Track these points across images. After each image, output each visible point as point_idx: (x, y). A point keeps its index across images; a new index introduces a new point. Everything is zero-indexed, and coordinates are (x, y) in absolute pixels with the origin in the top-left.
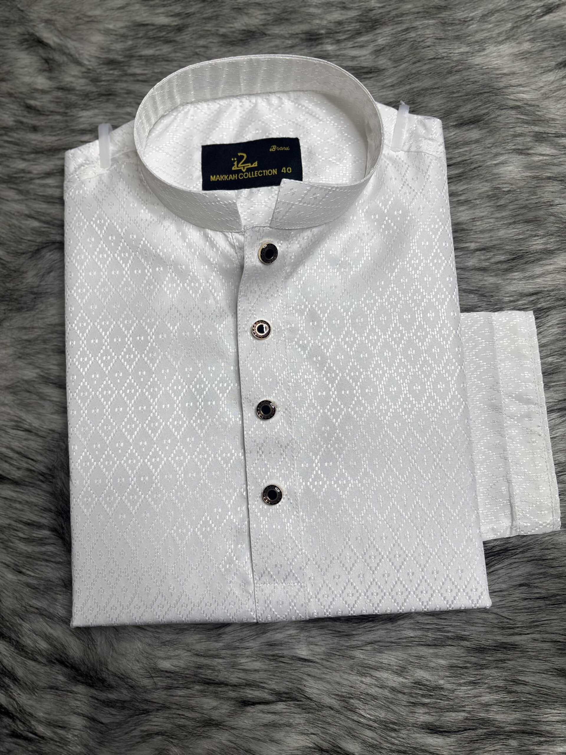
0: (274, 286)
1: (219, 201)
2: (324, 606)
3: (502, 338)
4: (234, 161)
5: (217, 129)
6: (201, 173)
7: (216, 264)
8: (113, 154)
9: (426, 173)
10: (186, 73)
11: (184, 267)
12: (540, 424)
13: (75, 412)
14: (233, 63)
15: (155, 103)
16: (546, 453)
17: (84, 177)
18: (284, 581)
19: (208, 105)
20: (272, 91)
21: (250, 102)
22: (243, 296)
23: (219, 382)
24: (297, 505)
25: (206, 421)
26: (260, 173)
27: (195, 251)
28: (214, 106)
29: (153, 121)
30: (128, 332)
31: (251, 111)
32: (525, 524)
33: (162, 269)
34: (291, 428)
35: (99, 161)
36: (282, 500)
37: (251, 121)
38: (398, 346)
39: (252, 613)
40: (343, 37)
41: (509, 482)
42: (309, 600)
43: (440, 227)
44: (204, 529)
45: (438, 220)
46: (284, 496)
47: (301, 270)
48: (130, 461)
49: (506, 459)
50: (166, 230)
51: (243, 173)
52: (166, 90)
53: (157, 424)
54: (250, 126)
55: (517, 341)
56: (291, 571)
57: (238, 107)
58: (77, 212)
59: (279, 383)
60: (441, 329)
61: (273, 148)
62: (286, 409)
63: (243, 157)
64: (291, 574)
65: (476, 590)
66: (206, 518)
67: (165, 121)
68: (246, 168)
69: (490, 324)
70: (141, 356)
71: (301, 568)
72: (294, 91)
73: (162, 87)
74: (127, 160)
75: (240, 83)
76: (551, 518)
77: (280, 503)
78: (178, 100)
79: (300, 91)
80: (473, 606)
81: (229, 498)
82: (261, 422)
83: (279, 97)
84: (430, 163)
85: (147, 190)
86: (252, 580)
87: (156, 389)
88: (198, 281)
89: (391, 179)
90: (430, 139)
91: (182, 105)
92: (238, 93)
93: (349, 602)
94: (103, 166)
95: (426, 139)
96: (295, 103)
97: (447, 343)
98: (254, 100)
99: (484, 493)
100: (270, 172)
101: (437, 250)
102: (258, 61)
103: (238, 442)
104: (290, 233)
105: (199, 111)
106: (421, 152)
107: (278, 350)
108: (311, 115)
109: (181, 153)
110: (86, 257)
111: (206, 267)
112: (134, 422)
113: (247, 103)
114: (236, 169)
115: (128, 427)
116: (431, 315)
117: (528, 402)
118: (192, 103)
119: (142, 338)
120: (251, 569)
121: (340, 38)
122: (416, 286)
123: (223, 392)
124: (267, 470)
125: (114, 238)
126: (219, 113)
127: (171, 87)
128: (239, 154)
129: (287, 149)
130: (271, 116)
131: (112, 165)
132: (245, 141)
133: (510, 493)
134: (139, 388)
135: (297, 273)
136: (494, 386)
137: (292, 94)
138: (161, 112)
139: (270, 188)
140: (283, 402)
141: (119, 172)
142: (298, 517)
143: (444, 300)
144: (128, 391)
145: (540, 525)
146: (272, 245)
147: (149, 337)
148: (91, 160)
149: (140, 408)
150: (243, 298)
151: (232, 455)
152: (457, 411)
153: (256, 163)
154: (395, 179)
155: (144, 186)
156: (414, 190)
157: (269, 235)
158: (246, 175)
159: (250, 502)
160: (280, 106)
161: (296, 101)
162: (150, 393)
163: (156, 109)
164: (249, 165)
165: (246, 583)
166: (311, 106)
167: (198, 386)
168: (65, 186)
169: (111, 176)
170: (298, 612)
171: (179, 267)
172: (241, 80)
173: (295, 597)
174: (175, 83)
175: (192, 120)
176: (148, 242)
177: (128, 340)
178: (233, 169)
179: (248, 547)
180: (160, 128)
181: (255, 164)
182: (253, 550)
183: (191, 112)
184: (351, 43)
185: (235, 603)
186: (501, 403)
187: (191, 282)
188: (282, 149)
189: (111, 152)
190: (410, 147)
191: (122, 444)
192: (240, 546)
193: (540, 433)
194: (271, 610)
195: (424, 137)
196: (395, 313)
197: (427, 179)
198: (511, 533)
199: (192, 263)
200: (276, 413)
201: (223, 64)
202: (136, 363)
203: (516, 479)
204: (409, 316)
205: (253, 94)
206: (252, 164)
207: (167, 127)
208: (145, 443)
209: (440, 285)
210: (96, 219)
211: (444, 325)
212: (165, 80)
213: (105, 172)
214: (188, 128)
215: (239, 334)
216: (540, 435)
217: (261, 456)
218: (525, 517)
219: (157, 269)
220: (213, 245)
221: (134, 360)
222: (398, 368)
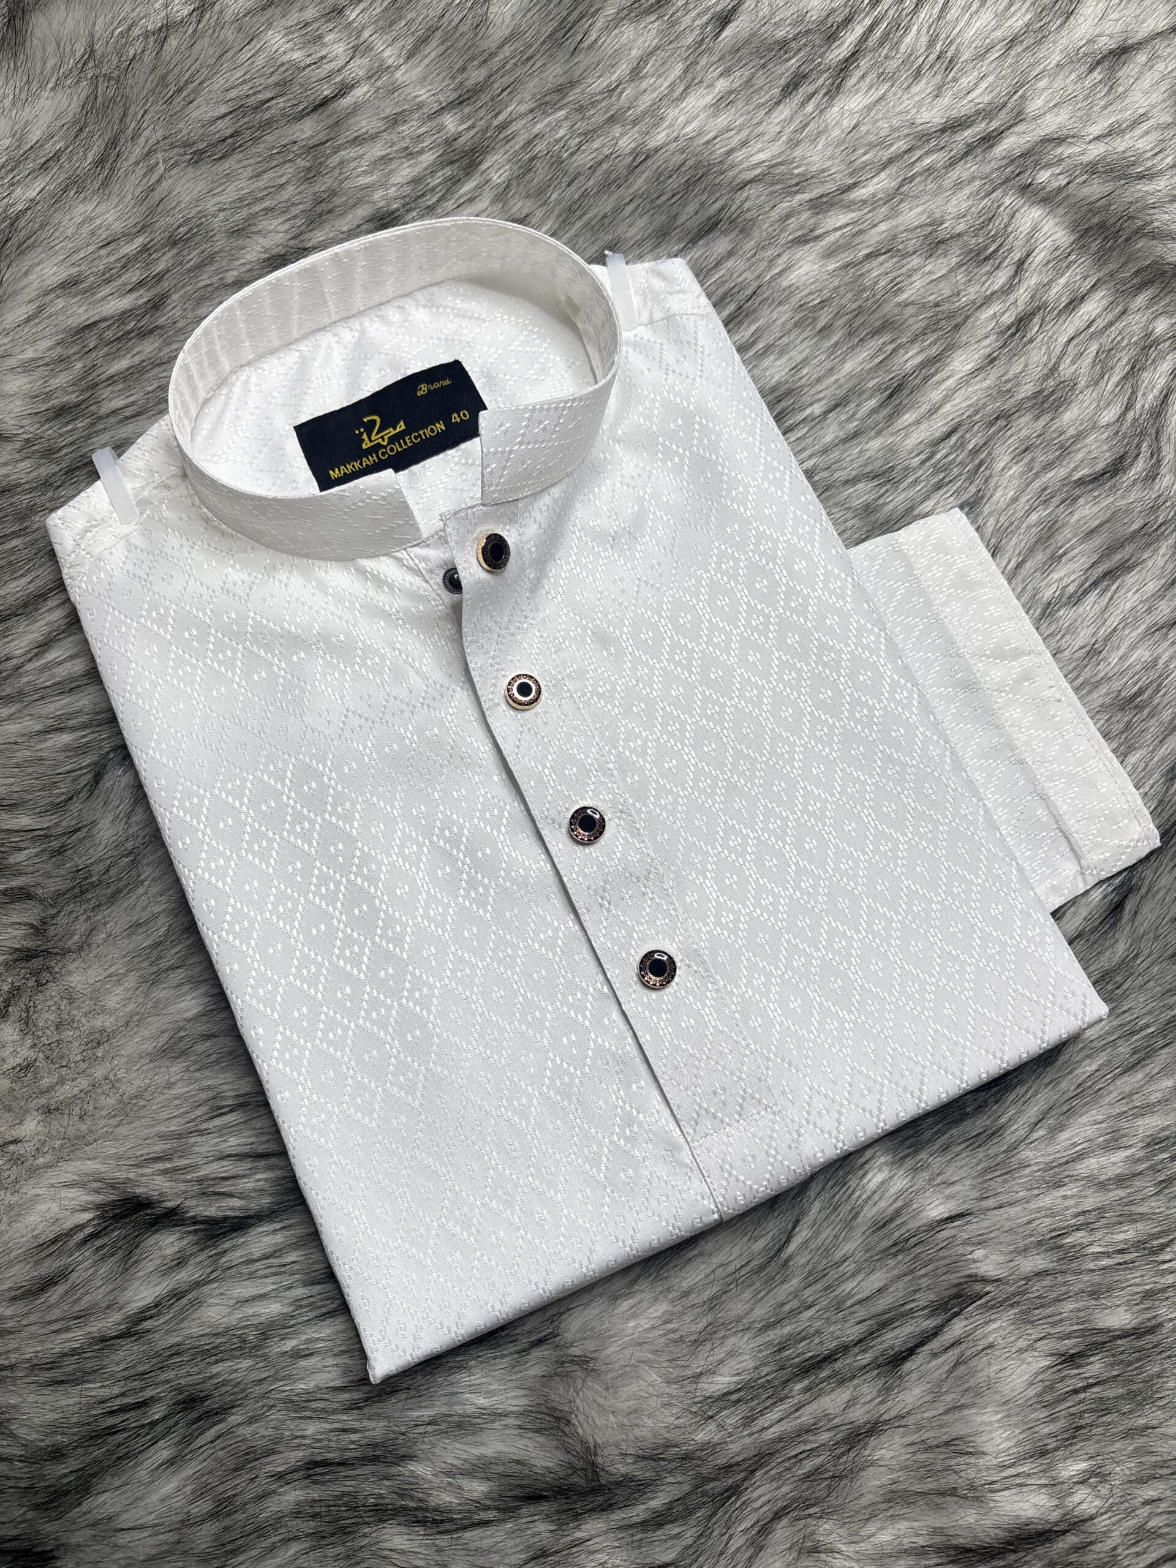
0: (517, 610)
1: (369, 497)
2: (829, 1133)
3: (928, 568)
4: (361, 434)
5: (311, 391)
6: (310, 473)
7: (398, 612)
8: (136, 496)
9: (695, 344)
10: (230, 309)
11: (342, 637)
12: (1052, 683)
13: (236, 967)
14: (306, 270)
15: (190, 378)
16: (1082, 726)
17: (96, 551)
18: (740, 1115)
19: (279, 358)
20: (384, 299)
21: (351, 329)
22: (472, 642)
23: (483, 812)
24: (706, 970)
25: (487, 888)
26: (416, 438)
27: (352, 603)
28: (291, 358)
29: (194, 414)
30: (284, 785)
31: (358, 344)
32: (1101, 857)
33: (303, 655)
34: (643, 842)
35: (115, 515)
36: (678, 971)
37: (366, 358)
38: (767, 638)
39: (706, 1202)
40: (435, 199)
41: (1044, 798)
42: (798, 1132)
43: (754, 421)
44: (558, 1082)
45: (747, 411)
46: (678, 964)
47: (552, 571)
48: (374, 1014)
49: (1022, 762)
50: (286, 585)
51: (385, 447)
52: (204, 349)
53: (398, 928)
54: (367, 368)
55: (954, 563)
56: (745, 1092)
57: (334, 345)
58: (107, 612)
59: (591, 771)
60: (826, 582)
61: (423, 389)
62: (621, 812)
63: (375, 421)
64: (748, 1098)
65: (1073, 993)
66: (554, 1061)
67: (213, 410)
68: (386, 437)
69: (898, 552)
70: (323, 819)
71: (760, 1080)
72: (421, 289)
73: (196, 346)
74: (168, 494)
75: (326, 303)
76: (1138, 828)
77: (676, 979)
78: (226, 365)
79: (431, 285)
80: (1080, 1023)
81: (581, 1009)
82: (587, 851)
83: (399, 307)
84: (696, 327)
85: (223, 533)
86: (682, 1140)
87: (373, 867)
88: (376, 652)
89: (642, 373)
90: (678, 292)
91: (233, 372)
92: (327, 321)
93: (868, 1107)
94: (124, 521)
95: (671, 294)
96: (431, 307)
97: (845, 602)
98: (355, 324)
99: (1011, 835)
100: (432, 431)
101: (765, 458)
102: (348, 253)
103: (558, 902)
104: (517, 507)
105: (267, 373)
106: (674, 315)
107: (566, 716)
108: (464, 317)
109: (260, 452)
110: (154, 684)
111: (382, 623)
112: (355, 942)
113: (347, 335)
114: (370, 445)
115: (348, 953)
116: (800, 566)
117: (1016, 654)
118: (249, 364)
119: (314, 785)
120: (671, 1119)
121: (430, 203)
122: (757, 529)
123: (497, 825)
124: (630, 930)
125: (195, 632)
126: (304, 364)
127: (211, 343)
128: (365, 420)
129: (447, 382)
130: (396, 341)
131: (141, 513)
132: (368, 394)
133: (1054, 816)
134: (342, 876)
135: (547, 577)
136: (950, 650)
137: (419, 295)
138: (202, 395)
139: (441, 456)
140: (611, 801)
141: (160, 520)
142: (718, 990)
143: (812, 533)
144: (323, 890)
145: (1126, 848)
146: (495, 535)
147: (326, 779)
148: (99, 517)
149: (357, 911)
150: (473, 647)
151: (556, 930)
152: (908, 707)
153: (402, 423)
154: (649, 370)
155: (215, 527)
156: (687, 377)
157: (484, 518)
158: (392, 450)
159: (621, 1000)
160: (406, 321)
161: (431, 304)
162: (365, 878)
163: (194, 389)
164: (392, 432)
165: (674, 1148)
166: (459, 304)
167: (447, 833)
168: (65, 577)
169: (146, 530)
170: (786, 1163)
171: (334, 639)
172: (327, 296)
173: (771, 1137)
174: (215, 335)
175: (260, 391)
176: (262, 617)
177: (289, 798)
178: (364, 447)
179: (650, 1080)
180: (206, 425)
181: (401, 426)
182: (661, 1081)
183: (254, 379)
184: (452, 201)
185: (667, 1196)
186: (973, 673)
187: (363, 659)
188: (438, 385)
189: (130, 492)
190: (651, 314)
191: (348, 990)
192: (634, 1086)
193: (1058, 697)
194: (737, 1180)
195: (667, 292)
196: (739, 587)
197: (702, 353)
198: (1085, 882)
199: (353, 625)
200: (607, 823)
201: (290, 277)
202: (320, 835)
203: (1052, 789)
204: (765, 582)
205: (353, 316)
206: (395, 429)
207: (219, 419)
208: (391, 971)
209: (794, 513)
210: (149, 611)
211: (827, 574)
212: (199, 331)
213: (130, 529)
214: (257, 408)
215: (487, 713)
216: (1059, 701)
217: (608, 910)
218: (1097, 845)
219: (295, 658)
220: (379, 582)
221: (312, 829)
222: (780, 674)
